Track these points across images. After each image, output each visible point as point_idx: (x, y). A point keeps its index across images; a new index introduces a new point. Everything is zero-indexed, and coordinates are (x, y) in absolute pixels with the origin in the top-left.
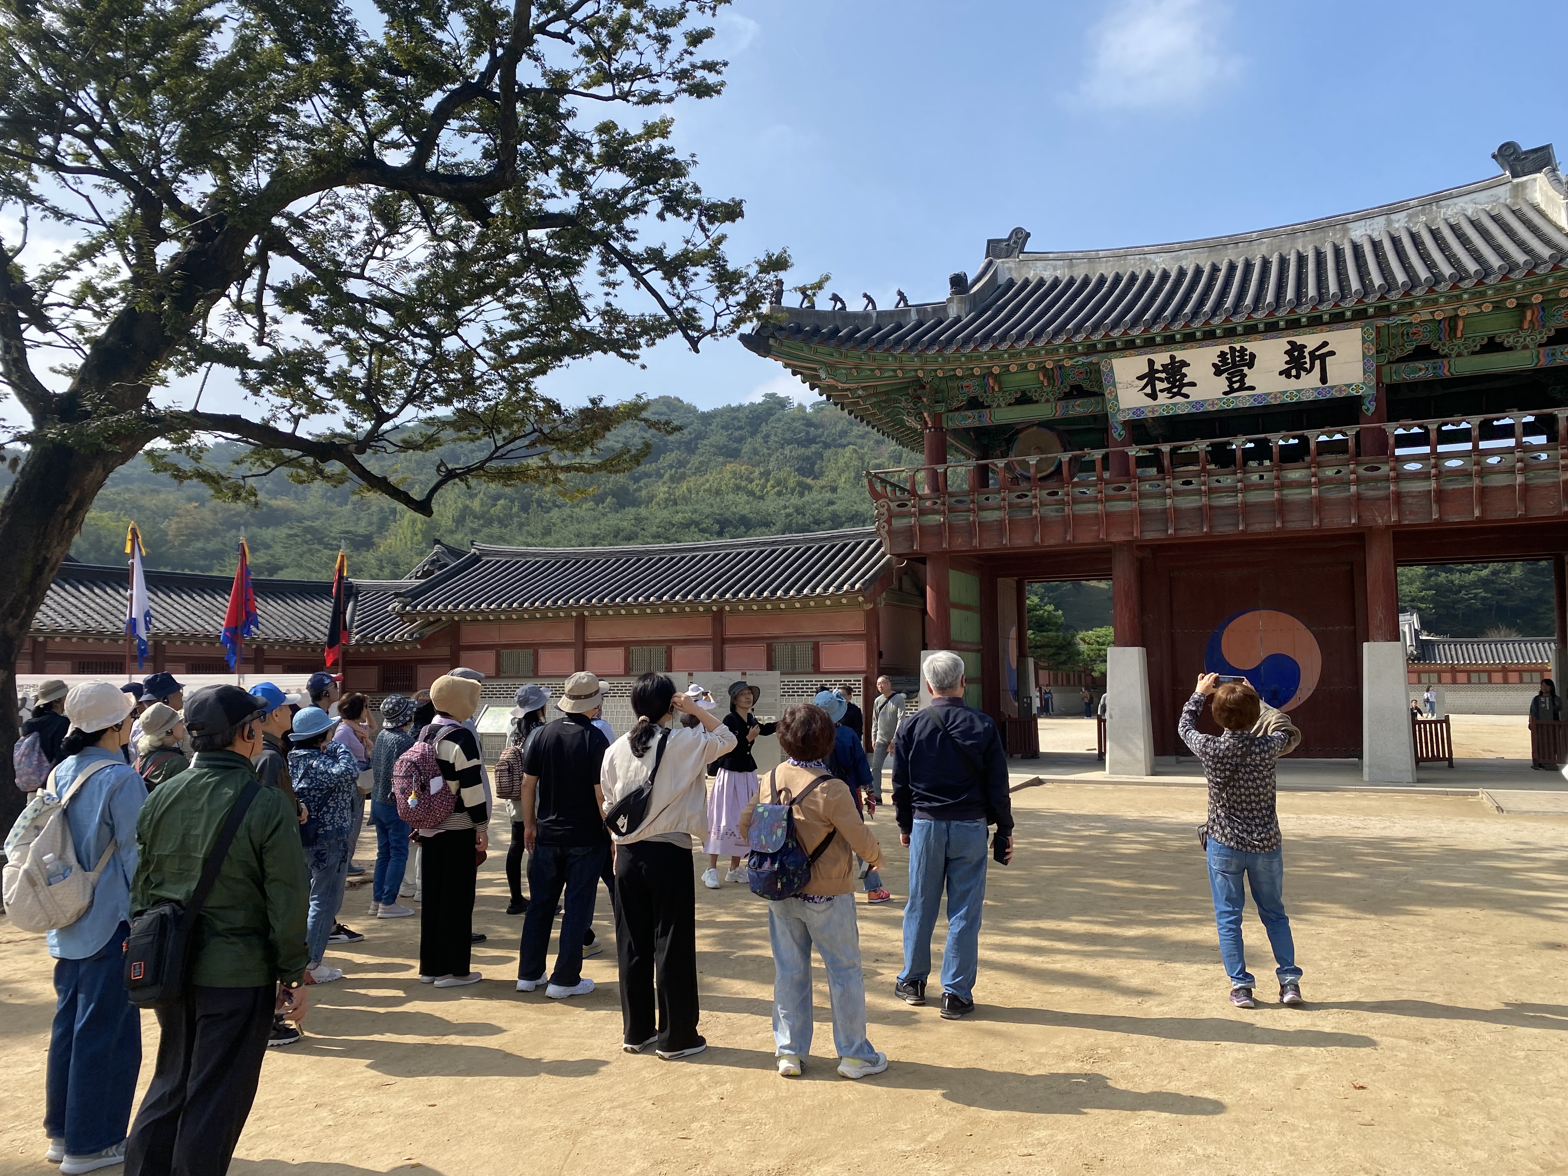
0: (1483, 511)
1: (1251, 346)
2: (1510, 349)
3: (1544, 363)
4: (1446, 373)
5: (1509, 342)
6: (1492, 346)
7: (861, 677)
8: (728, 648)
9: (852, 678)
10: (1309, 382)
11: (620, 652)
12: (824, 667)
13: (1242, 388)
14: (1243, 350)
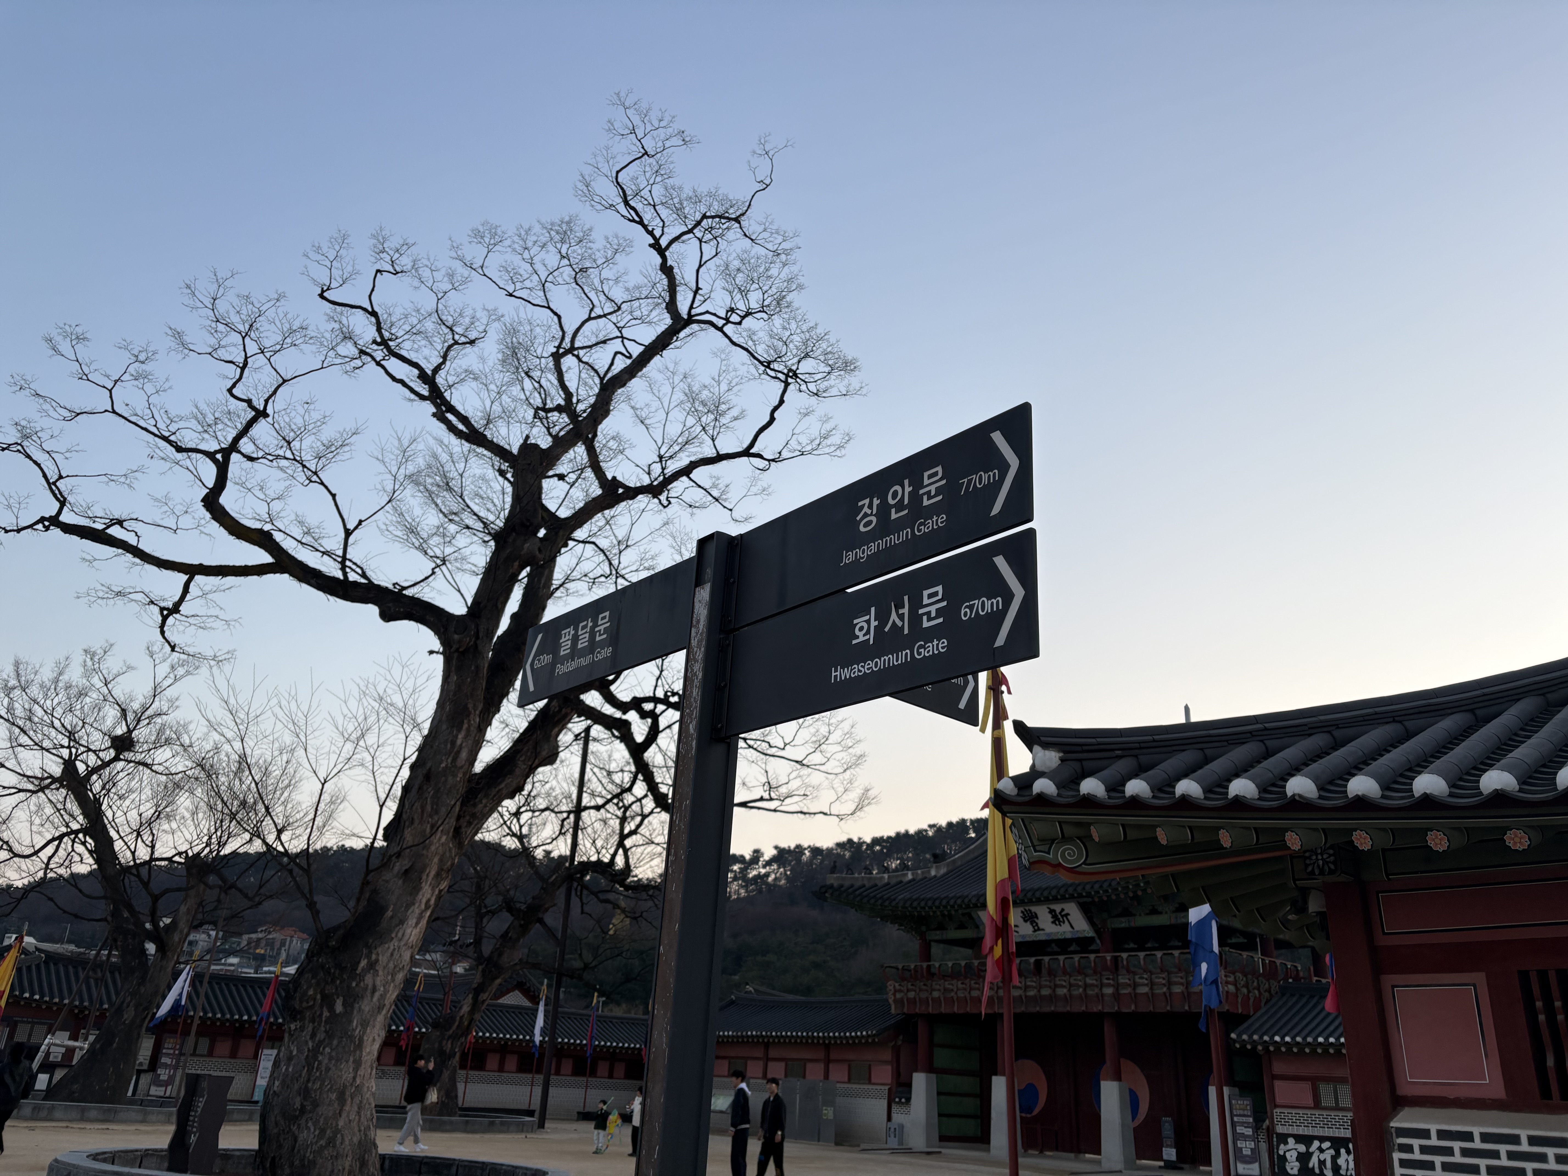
0: (1136, 1007)
1: (1034, 909)
2: (1161, 913)
3: (1173, 921)
4: (1132, 924)
5: (1160, 909)
6: (1154, 912)
7: (887, 1088)
8: (831, 1066)
9: (882, 1087)
10: (1065, 927)
11: (783, 1064)
12: (873, 1081)
13: (1039, 929)
14: (1030, 911)
